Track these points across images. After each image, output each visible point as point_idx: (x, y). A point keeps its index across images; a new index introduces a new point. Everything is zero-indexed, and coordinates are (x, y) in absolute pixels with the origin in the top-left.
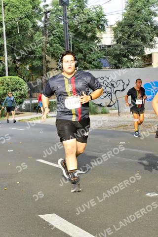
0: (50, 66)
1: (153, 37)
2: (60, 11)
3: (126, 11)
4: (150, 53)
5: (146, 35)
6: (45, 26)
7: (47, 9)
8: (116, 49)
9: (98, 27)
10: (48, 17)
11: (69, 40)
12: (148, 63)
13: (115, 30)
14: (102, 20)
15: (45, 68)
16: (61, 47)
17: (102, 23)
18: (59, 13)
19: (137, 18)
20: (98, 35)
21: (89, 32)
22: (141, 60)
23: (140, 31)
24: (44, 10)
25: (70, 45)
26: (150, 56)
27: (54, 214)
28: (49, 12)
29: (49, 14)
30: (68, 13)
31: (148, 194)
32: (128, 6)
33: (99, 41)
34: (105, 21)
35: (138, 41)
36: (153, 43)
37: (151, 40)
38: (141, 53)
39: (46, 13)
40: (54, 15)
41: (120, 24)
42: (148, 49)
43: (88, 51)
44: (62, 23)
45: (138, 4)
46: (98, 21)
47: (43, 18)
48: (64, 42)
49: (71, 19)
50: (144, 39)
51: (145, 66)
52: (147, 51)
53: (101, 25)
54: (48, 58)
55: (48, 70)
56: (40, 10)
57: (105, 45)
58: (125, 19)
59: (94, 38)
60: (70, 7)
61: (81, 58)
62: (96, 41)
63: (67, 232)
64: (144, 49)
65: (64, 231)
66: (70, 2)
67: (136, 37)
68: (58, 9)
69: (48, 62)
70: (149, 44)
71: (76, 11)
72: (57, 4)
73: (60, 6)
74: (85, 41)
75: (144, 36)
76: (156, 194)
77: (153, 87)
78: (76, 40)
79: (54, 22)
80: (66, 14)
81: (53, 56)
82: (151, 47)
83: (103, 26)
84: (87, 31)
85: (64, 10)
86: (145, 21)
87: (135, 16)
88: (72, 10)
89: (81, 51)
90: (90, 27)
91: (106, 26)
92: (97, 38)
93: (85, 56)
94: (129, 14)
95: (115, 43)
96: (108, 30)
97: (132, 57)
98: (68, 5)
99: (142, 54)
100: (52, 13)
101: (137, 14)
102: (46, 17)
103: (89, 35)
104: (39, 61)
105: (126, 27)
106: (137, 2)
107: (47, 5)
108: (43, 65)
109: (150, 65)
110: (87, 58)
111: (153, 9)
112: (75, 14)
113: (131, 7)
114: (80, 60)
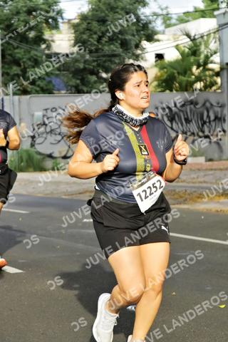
1: (140, 42)
5: (128, 37)
8: (77, 61)
13: (75, 27)
19: (113, 9)
20: (47, 35)
21: (31, 29)
23: (120, 31)
33: (49, 47)
34: (60, 13)
35: (116, 48)
36: (139, 52)
41: (84, 18)
43: (30, 63)
46: (47, 12)
50: (125, 45)
53: (52, 18)
58: (93, 10)
59: (40, 39)
61: (18, 74)
62: (43, 46)
67: (111, 40)
70: (133, 54)
74: (23, 45)
75: (125, 40)
82: (137, 58)
83: (55, 20)
87: (109, 4)
89: (17, 62)
91: (60, 21)
92: (44, 41)
93: (24, 71)
96: (63, 27)
97: (104, 75)
103: (32, 34)
105: (95, 24)
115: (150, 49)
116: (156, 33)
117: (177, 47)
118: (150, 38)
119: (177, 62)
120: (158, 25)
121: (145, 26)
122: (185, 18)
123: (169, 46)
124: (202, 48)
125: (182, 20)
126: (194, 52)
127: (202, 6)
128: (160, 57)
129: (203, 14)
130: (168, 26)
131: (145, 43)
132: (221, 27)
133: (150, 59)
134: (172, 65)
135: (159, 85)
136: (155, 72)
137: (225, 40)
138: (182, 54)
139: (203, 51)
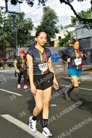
0: (6, 45)
1: (54, 33)
2: (12, 20)
3: (42, 21)
4: (53, 40)
5: (51, 32)
6: (4, 26)
7: (6, 19)
9: (29, 28)
10: (6, 23)
11: (16, 34)
12: (52, 45)
13: (37, 29)
14: (31, 25)
15: (4, 46)
16: (12, 37)
17: (31, 26)
18: (11, 21)
19: (47, 25)
20: (29, 31)
21: (25, 30)
22: (49, 44)
23: (49, 30)
24: (4, 19)
25: (16, 36)
26: (53, 42)
27: (8, 115)
28: (6, 20)
29: (6, 21)
30: (15, 21)
31: (52, 105)
32: (43, 19)
33: (30, 35)
34: (33, 25)
36: (54, 36)
37: (54, 35)
39: (5, 20)
40: (9, 22)
41: (39, 27)
42: (52, 39)
43: (25, 39)
44: (12, 25)
45: (48, 18)
46: (29, 25)
47: (4, 23)
48: (13, 34)
49: (17, 24)
51: (51, 46)
52: (52, 40)
53: (31, 27)
54: (6, 41)
55: (6, 47)
56: (2, 19)
57: (32, 37)
58: (42, 25)
59: (27, 33)
60: (16, 18)
61: (21, 42)
62: (28, 34)
63: (14, 123)
64: (50, 39)
65: (13, 123)
66: (16, 16)
68: (10, 19)
69: (6, 43)
70: (53, 37)
71: (19, 20)
72: (10, 17)
73: (12, 18)
74: (23, 34)
75: (50, 33)
76: (56, 105)
77: (54, 56)
78: (19, 34)
79: (9, 25)
80: (14, 22)
81: (8, 41)
82: (54, 38)
83: (32, 27)
84: (24, 29)
85: (14, 20)
86: (51, 26)
87: (46, 23)
88: (17, 20)
89: (21, 39)
90: (25, 28)
91: (33, 27)
92: (29, 33)
93: (23, 41)
94: (44, 22)
96: (34, 29)
98: (15, 17)
99: (49, 41)
100: (8, 21)
101: (47, 22)
102: (5, 23)
103: (25, 31)
104: (1, 43)
105: (42, 28)
106: (47, 17)
107: (6, 17)
108: (3, 45)
109: (53, 46)
110: (24, 42)
111: (54, 20)
112: (18, 21)
113: (44, 19)
114: (21, 43)
115: (57, 35)
116: (59, 31)
117: (64, 35)
118: (57, 32)
119: (64, 39)
120: (59, 29)
121: (56, 29)
122: (67, 27)
123: (62, 34)
126: (69, 36)
127: (71, 24)
128: (60, 37)
129: (71, 26)
130: (62, 29)
131: (56, 34)
132: (76, 30)
133: (57, 38)
134: (63, 40)
135: (59, 45)
136: (58, 41)
137: (77, 33)
138: (66, 37)
139: (72, 36)
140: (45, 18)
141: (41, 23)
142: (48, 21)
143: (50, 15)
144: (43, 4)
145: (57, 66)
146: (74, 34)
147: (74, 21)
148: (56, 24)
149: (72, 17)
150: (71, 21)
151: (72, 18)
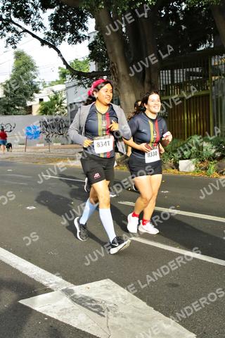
1: (33, 93)
3: (12, 73)
5: (28, 91)
8: (5, 101)
12: (29, 112)
13: (4, 86)
22: (24, 110)
23: (23, 88)
26: (31, 106)
31: (28, 208)
32: (14, 70)
35: (22, 96)
36: (32, 97)
37: (31, 95)
38: (24, 105)
41: (7, 82)
42: (29, 102)
50: (26, 94)
51: (27, 114)
52: (29, 104)
64: (26, 102)
67: (20, 92)
70: (30, 98)
76: (34, 208)
77: (33, 129)
82: (31, 100)
94: (15, 75)
95: (5, 96)
97: (17, 107)
109: (31, 113)
111: (32, 73)
115: (37, 96)
116: (39, 90)
117: (49, 96)
118: (37, 92)
119: (49, 102)
120: (40, 87)
121: (35, 87)
122: (52, 84)
123: (45, 95)
124: (59, 97)
125: (51, 85)
126: (56, 98)
127: (59, 79)
128: (41, 100)
129: (59, 83)
130: (45, 87)
131: (35, 94)
132: (67, 88)
133: (38, 101)
134: (47, 104)
135: (41, 112)
136: (39, 106)
137: (69, 93)
138: (51, 99)
139: (60, 98)
140: (17, 69)
141: (11, 76)
142: (22, 74)
143: (25, 64)
144: (13, 45)
145: (38, 145)
146: (64, 96)
147: (63, 75)
148: (35, 78)
149: (60, 68)
150: (58, 74)
151: (60, 70)
